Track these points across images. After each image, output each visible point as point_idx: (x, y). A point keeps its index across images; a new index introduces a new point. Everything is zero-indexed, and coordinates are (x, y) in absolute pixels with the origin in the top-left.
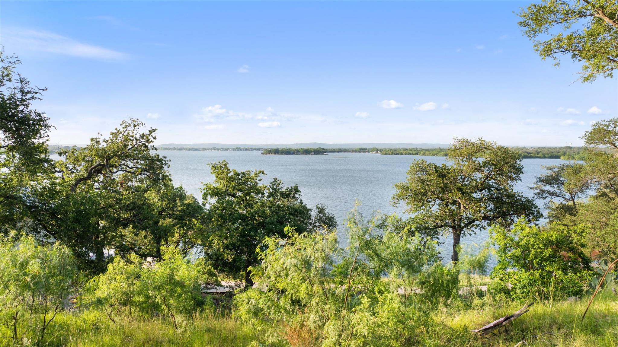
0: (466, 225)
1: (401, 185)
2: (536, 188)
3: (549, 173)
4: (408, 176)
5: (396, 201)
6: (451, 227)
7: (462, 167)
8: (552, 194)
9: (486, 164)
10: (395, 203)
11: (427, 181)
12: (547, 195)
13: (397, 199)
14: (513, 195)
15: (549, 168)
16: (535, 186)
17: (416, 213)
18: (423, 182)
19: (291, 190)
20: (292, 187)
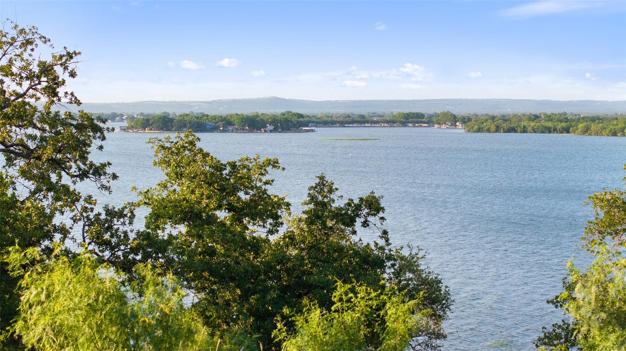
19: (358, 207)
20: (361, 199)
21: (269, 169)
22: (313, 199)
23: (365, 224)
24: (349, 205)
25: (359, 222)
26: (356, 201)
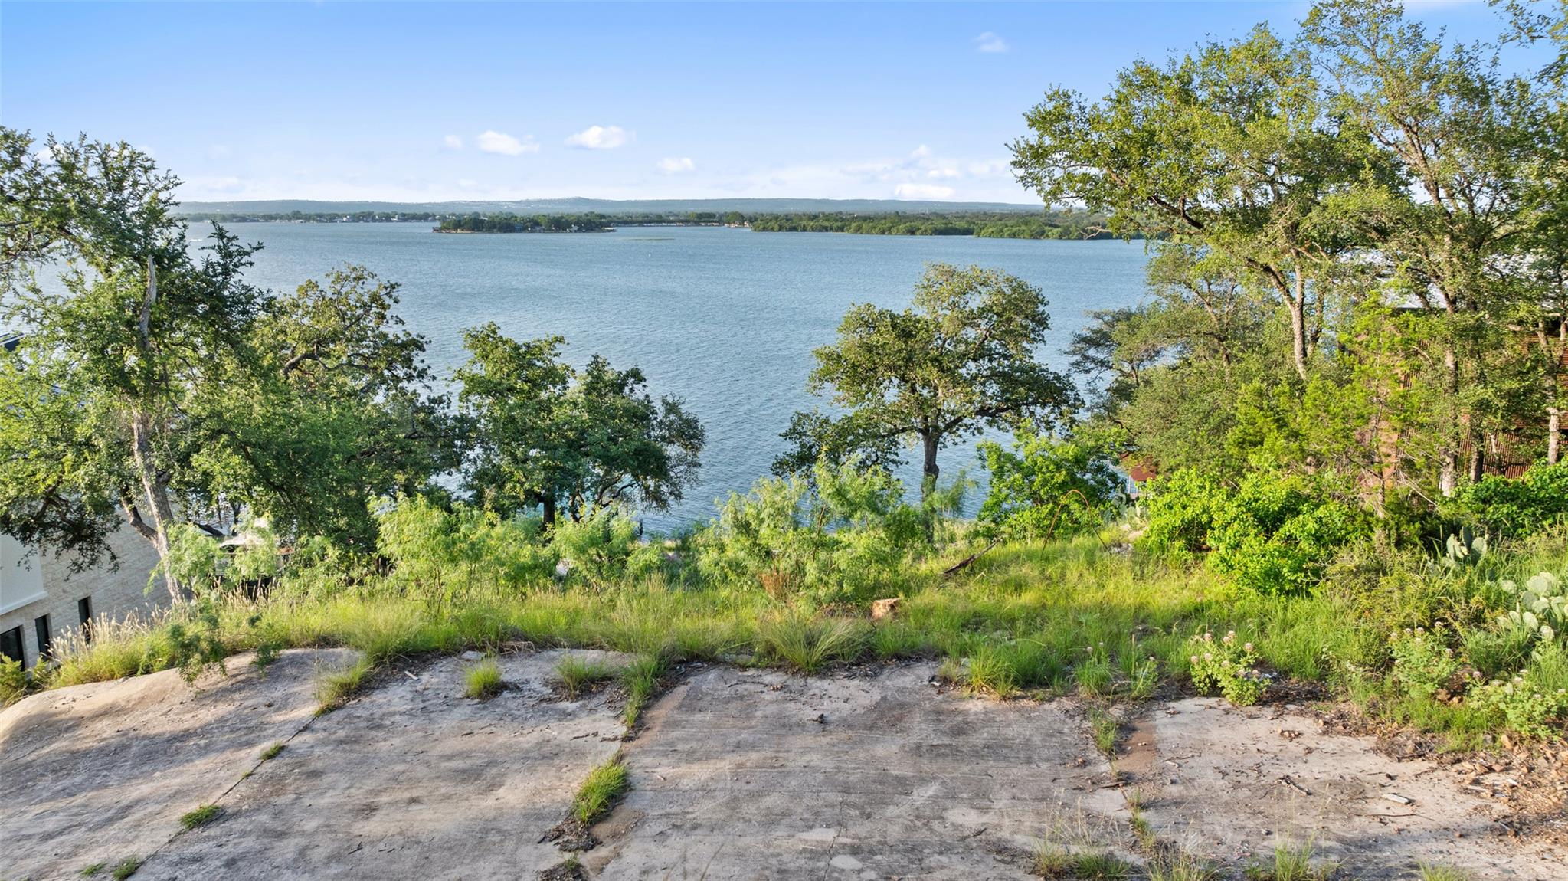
0: (949, 426)
1: (827, 351)
2: (1074, 353)
3: (1096, 324)
4: (840, 335)
5: (817, 383)
6: (920, 431)
7: (940, 320)
8: (1103, 363)
9: (983, 312)
10: (815, 387)
11: (877, 347)
12: (1093, 365)
13: (820, 380)
14: (1033, 369)
15: (1098, 316)
16: (1072, 348)
17: (857, 408)
18: (870, 349)
19: (626, 378)
20: (628, 372)
21: (557, 344)
22: (590, 373)
24: (619, 376)
26: (624, 373)
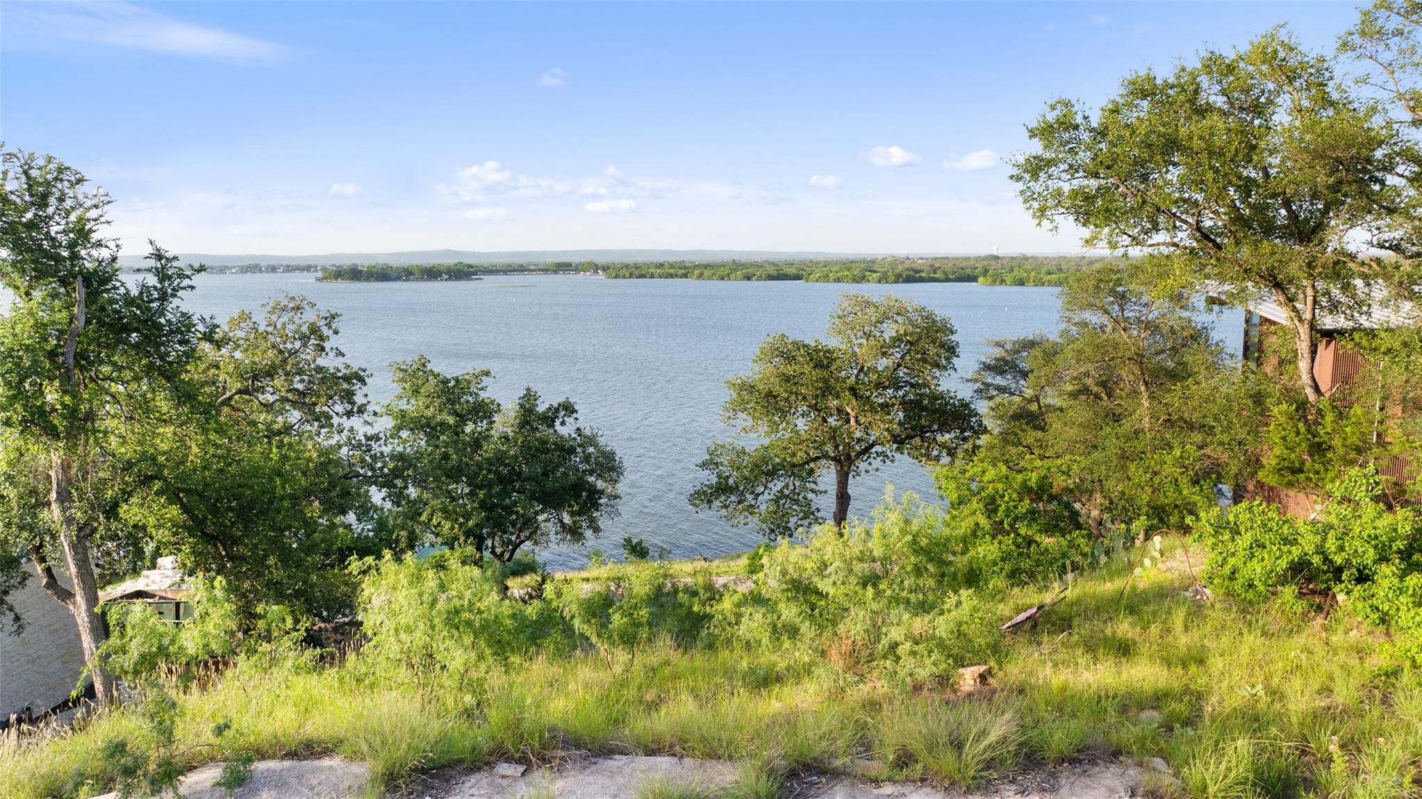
0: (859, 454)
1: (739, 381)
2: (976, 381)
3: (998, 352)
5: (731, 414)
6: (834, 459)
7: (857, 350)
9: (897, 340)
10: (729, 418)
12: (995, 393)
13: (734, 410)
14: (941, 396)
15: (998, 344)
16: (976, 376)
19: (557, 410)
20: (559, 404)
21: (484, 378)
22: (522, 406)
23: (563, 423)
24: (550, 409)
25: (557, 423)
26: (556, 405)
